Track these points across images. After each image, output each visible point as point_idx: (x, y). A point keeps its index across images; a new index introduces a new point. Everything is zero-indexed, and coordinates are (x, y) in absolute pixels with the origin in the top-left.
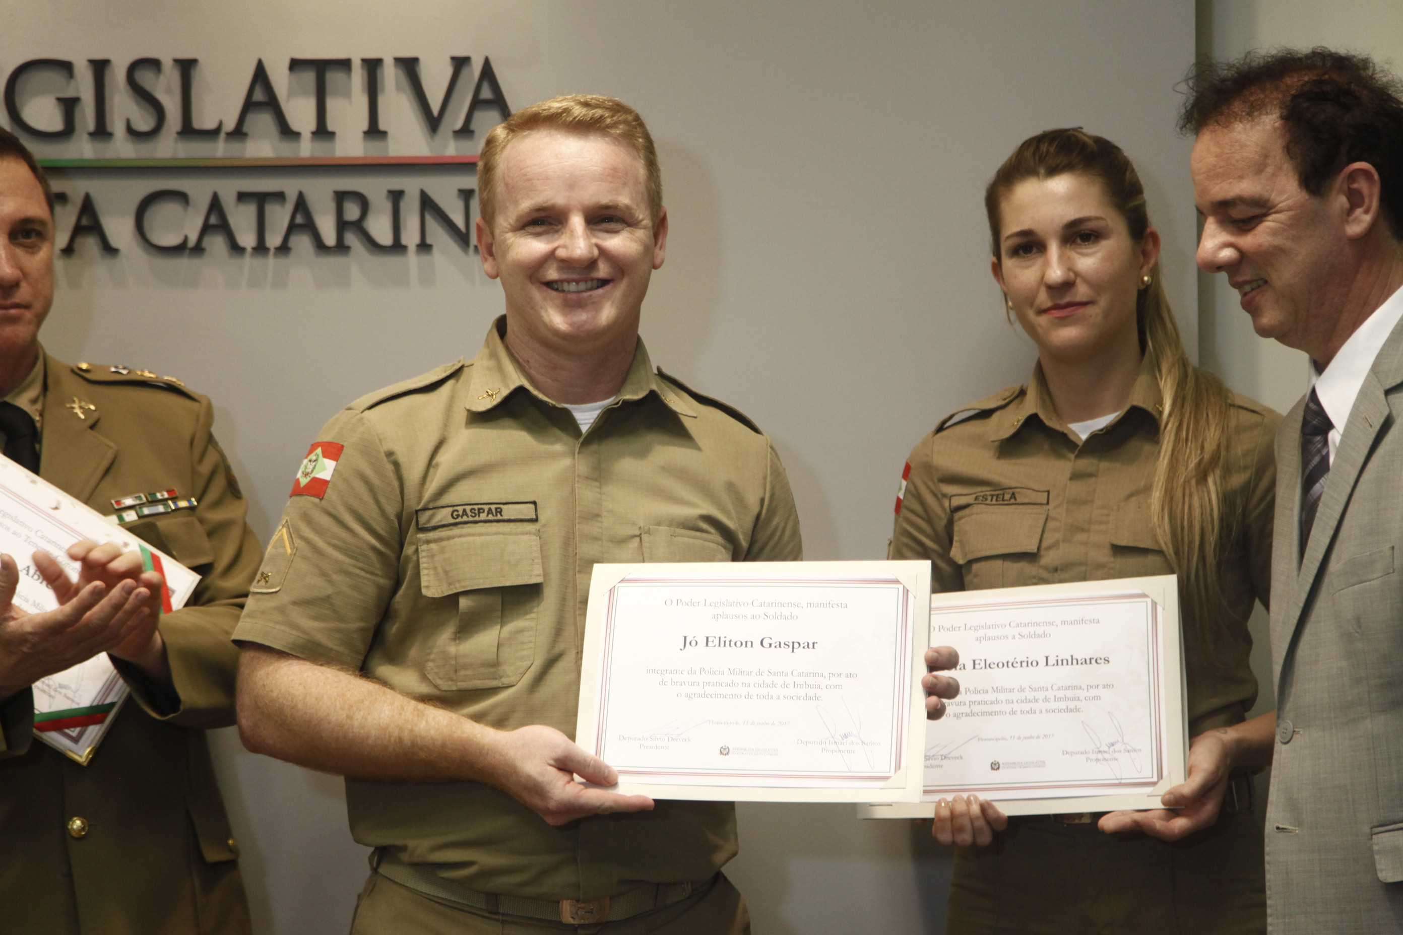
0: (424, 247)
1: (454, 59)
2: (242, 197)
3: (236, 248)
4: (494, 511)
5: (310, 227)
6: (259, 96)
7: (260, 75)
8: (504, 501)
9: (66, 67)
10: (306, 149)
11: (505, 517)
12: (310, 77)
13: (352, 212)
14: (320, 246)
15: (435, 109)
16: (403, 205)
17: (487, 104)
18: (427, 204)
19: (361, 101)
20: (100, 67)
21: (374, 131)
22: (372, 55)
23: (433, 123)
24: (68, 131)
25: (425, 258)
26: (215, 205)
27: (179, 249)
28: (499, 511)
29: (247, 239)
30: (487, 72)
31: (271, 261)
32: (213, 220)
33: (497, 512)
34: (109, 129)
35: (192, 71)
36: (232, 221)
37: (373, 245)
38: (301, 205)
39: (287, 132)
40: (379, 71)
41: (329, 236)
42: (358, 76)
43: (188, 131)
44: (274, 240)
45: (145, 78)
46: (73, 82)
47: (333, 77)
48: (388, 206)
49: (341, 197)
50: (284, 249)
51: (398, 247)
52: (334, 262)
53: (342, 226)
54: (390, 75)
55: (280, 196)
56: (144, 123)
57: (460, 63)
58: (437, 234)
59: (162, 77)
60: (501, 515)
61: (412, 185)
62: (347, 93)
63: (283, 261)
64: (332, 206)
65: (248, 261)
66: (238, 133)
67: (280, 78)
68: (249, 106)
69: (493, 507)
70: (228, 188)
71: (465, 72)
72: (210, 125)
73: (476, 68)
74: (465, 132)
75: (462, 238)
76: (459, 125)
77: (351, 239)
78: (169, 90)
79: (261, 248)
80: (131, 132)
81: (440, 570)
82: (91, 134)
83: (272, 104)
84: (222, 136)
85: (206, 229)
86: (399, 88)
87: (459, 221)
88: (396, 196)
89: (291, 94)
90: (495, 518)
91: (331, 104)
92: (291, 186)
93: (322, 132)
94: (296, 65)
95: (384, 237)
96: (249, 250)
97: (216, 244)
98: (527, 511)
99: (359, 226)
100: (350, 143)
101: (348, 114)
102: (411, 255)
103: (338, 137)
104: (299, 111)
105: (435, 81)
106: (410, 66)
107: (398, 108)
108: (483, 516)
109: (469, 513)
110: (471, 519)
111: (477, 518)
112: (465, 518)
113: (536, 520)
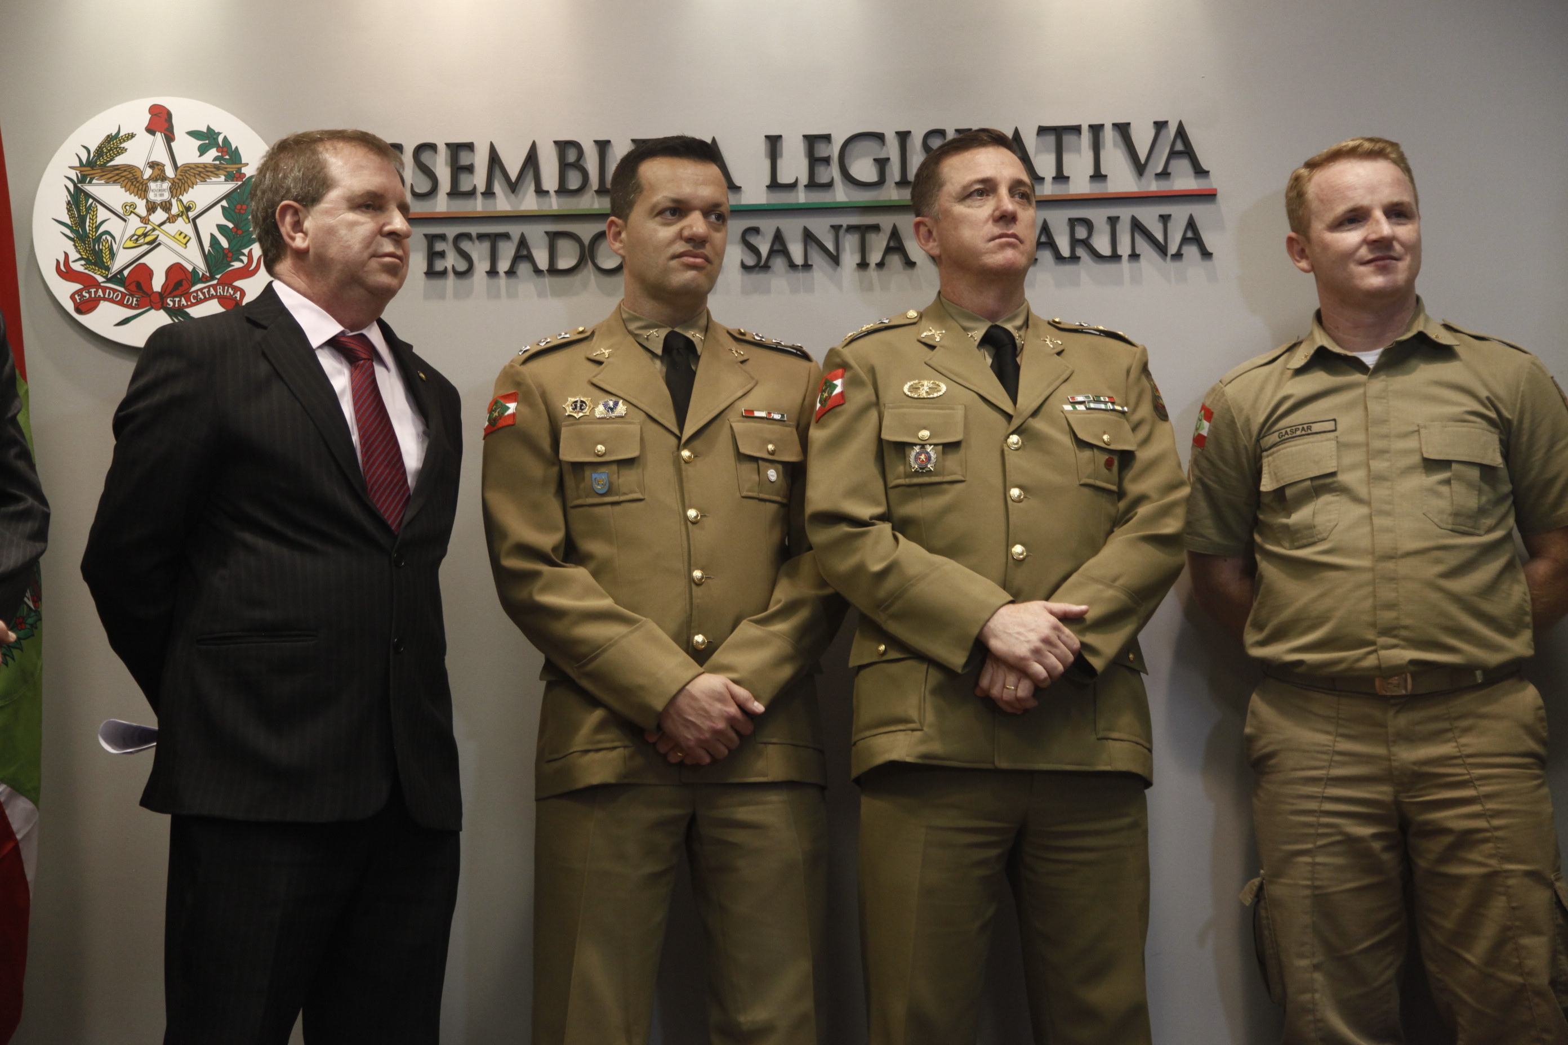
0: (1134, 256)
1: (1155, 123)
4: (1306, 429)
5: (1051, 244)
8: (1313, 421)
9: (880, 137)
10: (1050, 189)
11: (1313, 432)
12: (1051, 139)
13: (1082, 232)
14: (1059, 258)
15: (1143, 159)
16: (1118, 227)
17: (1180, 154)
18: (1137, 226)
19: (1088, 155)
20: (903, 136)
21: (1098, 176)
22: (1096, 122)
23: (1140, 168)
24: (881, 181)
25: (1135, 264)
28: (1309, 428)
30: (1181, 131)
33: (1308, 429)
37: (1097, 256)
38: (1045, 229)
40: (1101, 133)
41: (1066, 252)
42: (1086, 137)
46: (885, 148)
47: (1068, 139)
48: (1107, 228)
49: (1073, 223)
51: (1115, 257)
52: (1069, 268)
53: (1074, 243)
54: (1109, 136)
57: (1161, 126)
58: (1144, 247)
60: (1311, 430)
61: (1125, 213)
62: (1078, 150)
64: (1067, 229)
67: (1030, 140)
69: (1307, 426)
71: (1164, 131)
73: (1172, 129)
74: (1165, 174)
75: (1162, 250)
76: (1159, 170)
77: (1081, 252)
81: (1273, 473)
82: (897, 183)
86: (1115, 144)
87: (1159, 237)
88: (1114, 221)
89: (1038, 151)
90: (1306, 433)
91: (1066, 158)
93: (1060, 177)
94: (1042, 131)
95: (1104, 249)
98: (1330, 428)
99: (1086, 243)
100: (1080, 184)
101: (1079, 163)
102: (1126, 264)
103: (1071, 180)
104: (1045, 164)
105: (1142, 138)
106: (1123, 128)
107: (1115, 159)
108: (1298, 433)
109: (1289, 432)
110: (1290, 436)
111: (1294, 435)
112: (1286, 436)
113: (1334, 430)
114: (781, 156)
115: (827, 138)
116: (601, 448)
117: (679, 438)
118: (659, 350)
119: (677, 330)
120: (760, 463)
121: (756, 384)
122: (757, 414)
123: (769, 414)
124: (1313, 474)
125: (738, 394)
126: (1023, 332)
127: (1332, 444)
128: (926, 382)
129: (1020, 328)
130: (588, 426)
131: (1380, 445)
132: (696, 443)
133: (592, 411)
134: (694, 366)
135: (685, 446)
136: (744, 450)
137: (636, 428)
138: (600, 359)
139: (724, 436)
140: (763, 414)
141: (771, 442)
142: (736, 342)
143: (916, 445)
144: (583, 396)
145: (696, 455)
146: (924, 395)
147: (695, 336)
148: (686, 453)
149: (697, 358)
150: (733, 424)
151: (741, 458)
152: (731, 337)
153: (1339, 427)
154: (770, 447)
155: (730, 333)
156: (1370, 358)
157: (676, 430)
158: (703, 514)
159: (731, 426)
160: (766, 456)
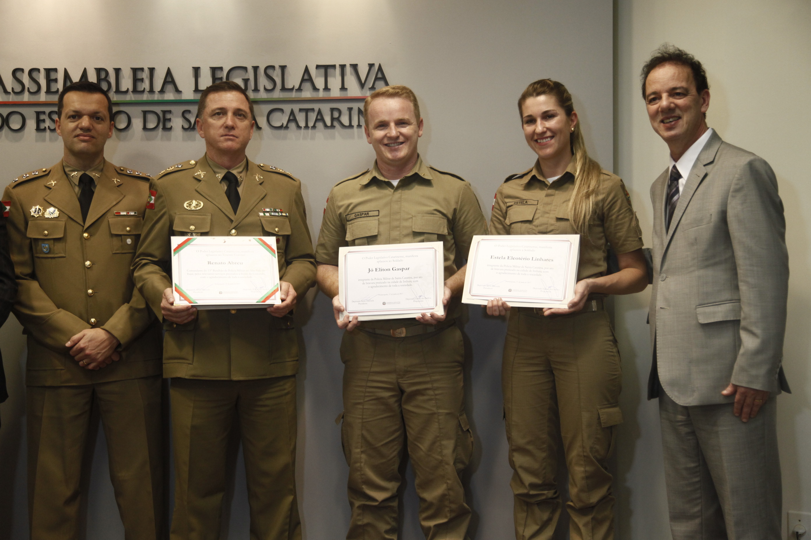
0: (359, 126)
1: (369, 64)
2: (301, 110)
3: (299, 127)
4: (366, 214)
5: (323, 120)
6: (306, 77)
7: (307, 70)
8: (370, 211)
9: (245, 69)
10: (321, 94)
11: (369, 215)
12: (322, 71)
13: (336, 115)
14: (326, 126)
15: (363, 81)
16: (352, 112)
17: (380, 79)
19: (339, 78)
20: (256, 69)
21: (343, 88)
22: (343, 63)
23: (362, 85)
26: (292, 113)
27: (281, 127)
28: (368, 214)
29: (302, 124)
30: (380, 69)
31: (310, 131)
32: (291, 118)
33: (367, 214)
34: (258, 89)
35: (285, 70)
36: (297, 118)
37: (343, 126)
38: (320, 112)
39: (315, 89)
40: (345, 69)
41: (329, 123)
42: (338, 70)
43: (283, 89)
44: (311, 124)
45: (270, 72)
46: (247, 73)
47: (330, 71)
48: (348, 113)
49: (332, 110)
50: (314, 127)
51: (351, 126)
52: (330, 131)
53: (333, 119)
54: (348, 70)
55: (313, 110)
56: (269, 86)
57: (371, 66)
59: (275, 71)
60: (368, 215)
61: (355, 106)
62: (335, 76)
63: (314, 131)
64: (330, 113)
65: (303, 131)
66: (300, 89)
67: (313, 71)
68: (303, 80)
69: (366, 213)
70: (296, 107)
71: (373, 68)
72: (290, 87)
73: (376, 67)
76: (371, 86)
77: (336, 123)
78: (277, 76)
79: (307, 127)
80: (266, 90)
81: (351, 232)
82: (253, 90)
83: (310, 80)
84: (294, 90)
85: (289, 121)
86: (351, 74)
88: (350, 109)
89: (316, 77)
90: (367, 216)
91: (329, 79)
92: (316, 106)
93: (326, 88)
94: (318, 67)
95: (347, 123)
96: (303, 127)
97: (292, 125)
98: (376, 213)
99: (338, 119)
100: (335, 92)
101: (335, 82)
102: (355, 129)
103: (331, 90)
104: (319, 82)
105: (363, 72)
106: (355, 67)
107: (351, 81)
108: (363, 216)
109: (359, 215)
110: (360, 216)
111: (361, 216)
112: (358, 217)
113: (378, 216)
114: (200, 77)
115: (221, 69)
116: (46, 232)
117: (83, 227)
118: (77, 183)
119: (88, 173)
120: (123, 236)
121: (124, 196)
122: (122, 213)
123: (128, 213)
124: (367, 235)
125: (115, 203)
126: (241, 175)
127: (376, 222)
128: (194, 201)
129: (241, 172)
130: (41, 221)
131: (396, 223)
132: (91, 230)
133: (43, 214)
134: (94, 190)
135: (86, 231)
136: (114, 232)
137: (62, 223)
138: (49, 186)
139: (104, 226)
140: (125, 213)
141: (128, 226)
142: (117, 175)
143: (189, 233)
144: (40, 206)
145: (91, 235)
146: (193, 209)
147: (94, 175)
148: (86, 235)
149: (95, 187)
150: (110, 220)
151: (113, 235)
152: (116, 173)
153: (380, 215)
154: (128, 229)
155: (115, 169)
156: (395, 183)
157: (82, 224)
158: (93, 263)
159: (108, 221)
160: (125, 233)
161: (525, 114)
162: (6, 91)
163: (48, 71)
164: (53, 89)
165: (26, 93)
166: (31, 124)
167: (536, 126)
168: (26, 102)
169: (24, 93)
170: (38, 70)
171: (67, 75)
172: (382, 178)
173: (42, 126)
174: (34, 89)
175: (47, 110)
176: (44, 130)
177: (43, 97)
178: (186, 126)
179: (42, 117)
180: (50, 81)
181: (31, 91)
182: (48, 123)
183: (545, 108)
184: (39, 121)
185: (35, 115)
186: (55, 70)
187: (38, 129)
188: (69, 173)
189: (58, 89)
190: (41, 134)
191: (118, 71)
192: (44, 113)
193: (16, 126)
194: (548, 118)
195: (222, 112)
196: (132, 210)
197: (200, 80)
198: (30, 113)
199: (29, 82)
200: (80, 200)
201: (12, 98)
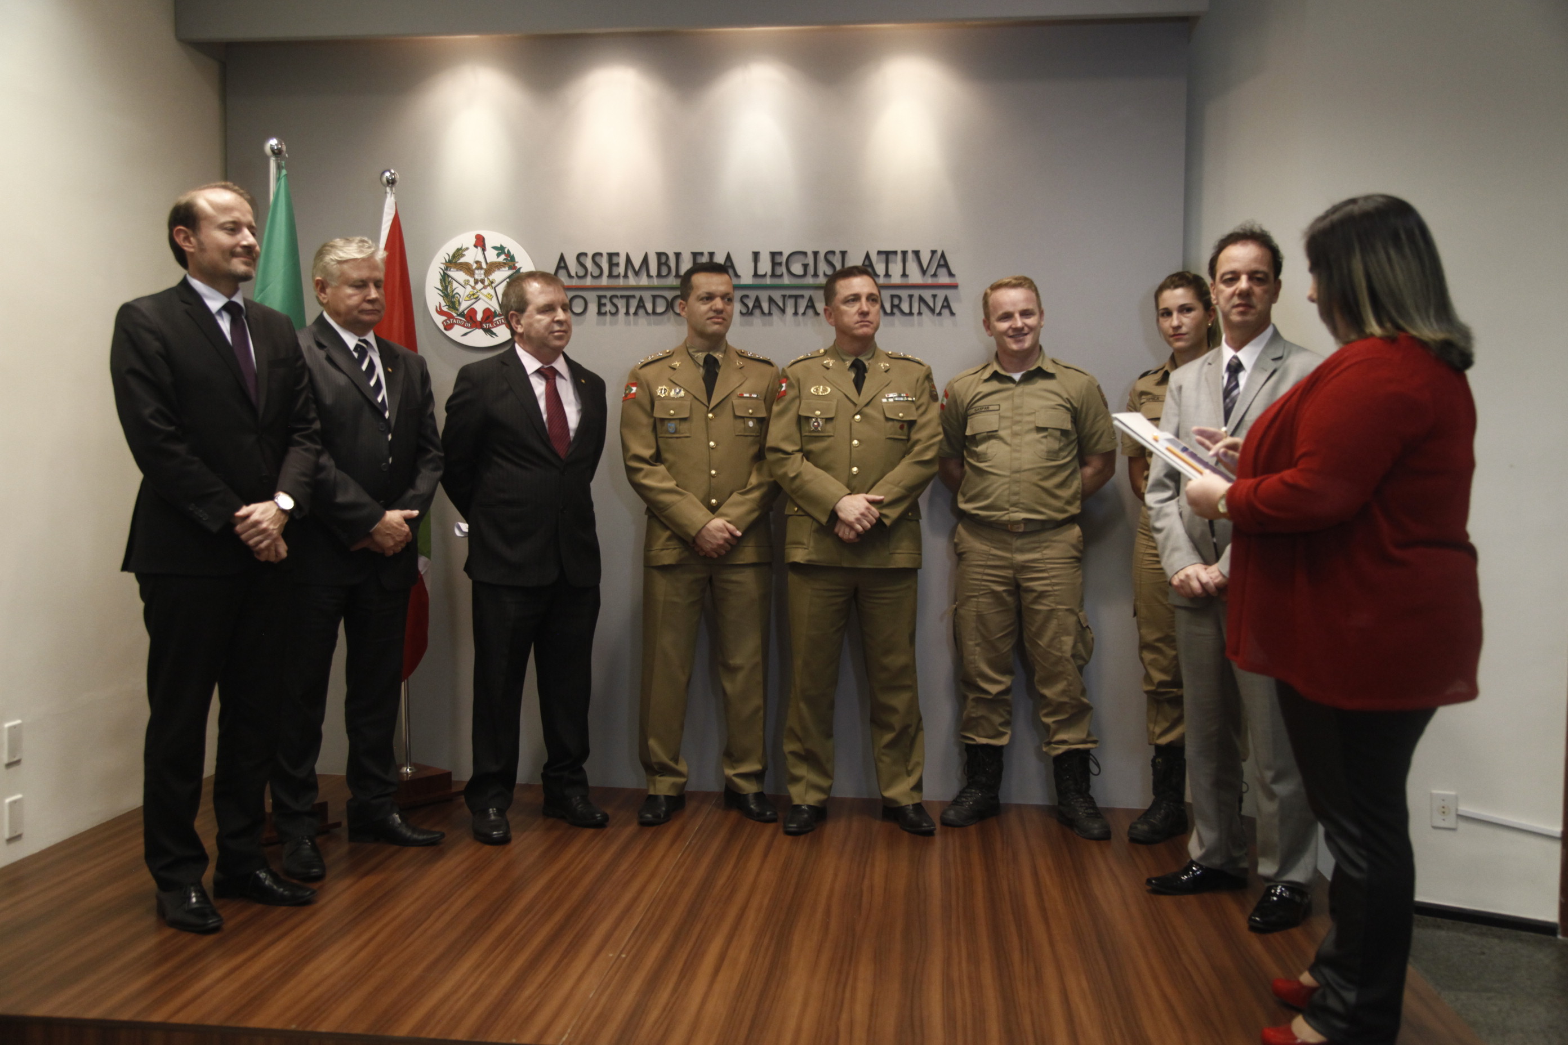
0: (920, 313)
1: (931, 251)
4: (986, 408)
7: (868, 256)
8: (991, 405)
9: (805, 254)
11: (989, 410)
12: (884, 257)
13: (896, 302)
15: (925, 267)
16: (913, 299)
17: (942, 266)
18: (921, 299)
19: (900, 265)
20: (816, 254)
21: (904, 275)
22: (904, 249)
23: (924, 272)
24: (805, 274)
25: (920, 317)
28: (988, 408)
30: (943, 255)
34: (818, 274)
35: (845, 254)
37: (902, 312)
40: (906, 255)
42: (899, 256)
45: (830, 257)
46: (807, 259)
47: (891, 257)
48: (908, 300)
49: (892, 297)
51: (911, 314)
53: (893, 306)
54: (910, 256)
57: (934, 252)
58: (924, 309)
59: (835, 256)
61: (916, 293)
62: (895, 262)
64: (889, 300)
67: (874, 257)
71: (935, 255)
73: (939, 254)
74: (935, 275)
75: (933, 311)
76: (933, 273)
77: (895, 310)
82: (812, 276)
86: (913, 261)
87: (932, 305)
88: (911, 297)
89: (877, 263)
90: (987, 411)
91: (891, 266)
93: (887, 275)
94: (879, 253)
95: (906, 310)
98: (997, 407)
99: (898, 307)
100: (896, 279)
101: (896, 269)
102: (916, 317)
103: (892, 277)
104: (880, 268)
105: (925, 258)
106: (917, 253)
107: (912, 267)
108: (983, 410)
109: (980, 409)
110: (980, 411)
112: (978, 411)
113: (999, 410)
114: (759, 261)
115: (781, 253)
116: (672, 412)
117: (708, 407)
118: (702, 363)
119: (711, 353)
120: (745, 419)
121: (746, 379)
122: (745, 395)
123: (751, 395)
124: (988, 430)
125: (738, 385)
126: (870, 361)
127: (997, 417)
128: (822, 387)
129: (869, 359)
130: (666, 401)
131: (1018, 418)
132: (715, 411)
133: (669, 394)
134: (717, 371)
135: (711, 412)
136: (738, 413)
137: (688, 403)
138: (675, 367)
139: (729, 407)
140: (748, 395)
141: (751, 409)
142: (739, 358)
143: (813, 418)
144: (666, 386)
145: (715, 415)
146: (820, 394)
147: (719, 356)
148: (710, 415)
149: (719, 367)
150: (733, 401)
151: (736, 417)
152: (737, 355)
153: (1001, 409)
154: (750, 411)
155: (737, 352)
156: (1017, 377)
157: (707, 404)
158: (717, 444)
159: (732, 402)
160: (748, 415)
161: (1162, 306)
162: (570, 276)
163: (611, 256)
164: (615, 273)
165: (589, 277)
166: (593, 308)
167: (1172, 320)
168: (588, 286)
169: (586, 278)
170: (601, 254)
171: (628, 260)
172: (1003, 372)
173: (603, 310)
174: (596, 273)
175: (609, 294)
176: (605, 314)
177: (604, 281)
178: (744, 311)
179: (603, 301)
180: (612, 265)
181: (594, 275)
182: (609, 307)
183: (1182, 301)
184: (600, 305)
185: (596, 300)
186: (617, 254)
187: (599, 313)
188: (693, 354)
189: (619, 273)
190: (602, 318)
191: (678, 255)
192: (605, 297)
193: (578, 310)
194: (1185, 311)
195: (856, 298)
196: (755, 393)
197: (760, 265)
198: (592, 297)
199: (592, 266)
200: (705, 379)
201: (575, 282)
